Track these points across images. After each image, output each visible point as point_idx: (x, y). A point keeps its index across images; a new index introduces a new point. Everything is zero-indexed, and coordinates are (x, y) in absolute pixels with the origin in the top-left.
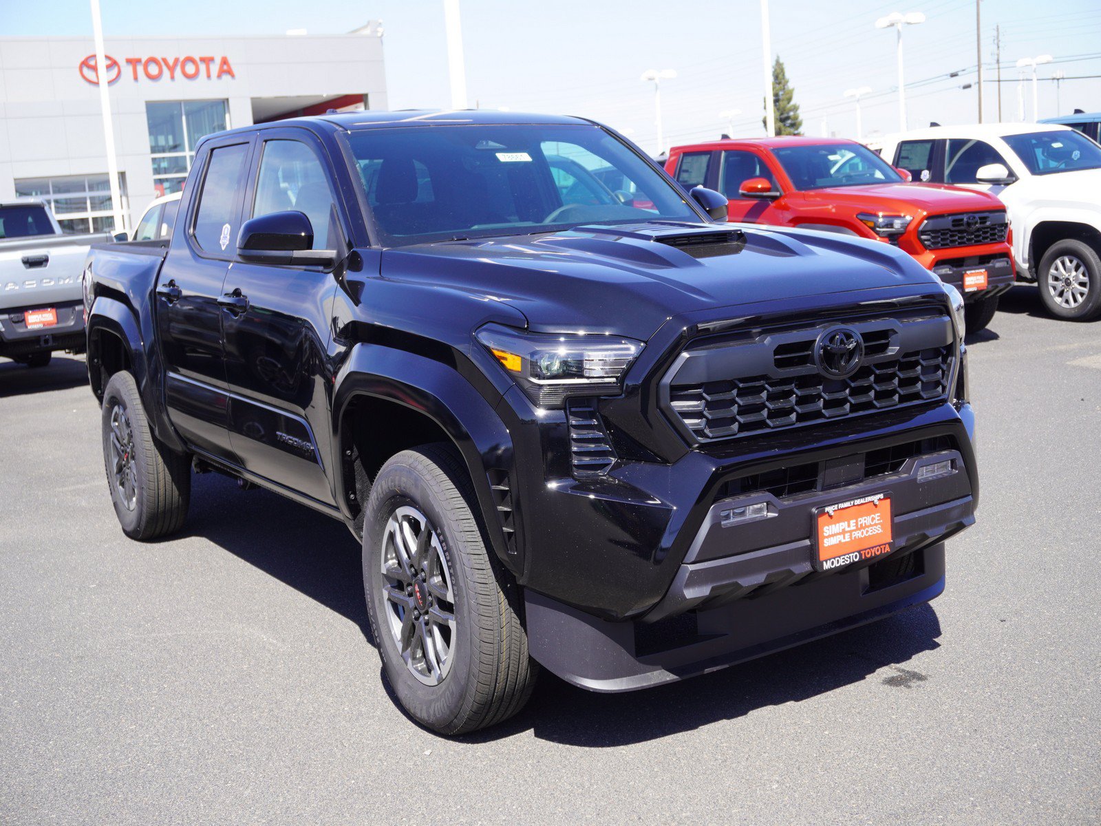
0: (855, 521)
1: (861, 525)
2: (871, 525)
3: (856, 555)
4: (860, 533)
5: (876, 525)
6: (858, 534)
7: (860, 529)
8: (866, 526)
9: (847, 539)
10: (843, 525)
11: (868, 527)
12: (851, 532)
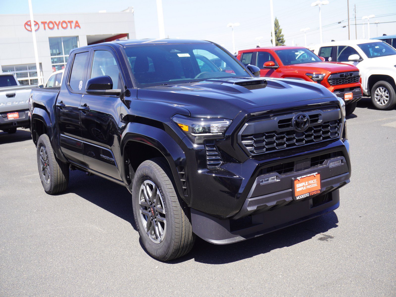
0: (307, 182)
1: (310, 183)
2: (313, 184)
3: (308, 194)
4: (309, 186)
5: (315, 183)
6: (309, 187)
7: (309, 185)
8: (311, 184)
9: (305, 188)
10: (303, 184)
11: (312, 184)
12: (306, 186)
